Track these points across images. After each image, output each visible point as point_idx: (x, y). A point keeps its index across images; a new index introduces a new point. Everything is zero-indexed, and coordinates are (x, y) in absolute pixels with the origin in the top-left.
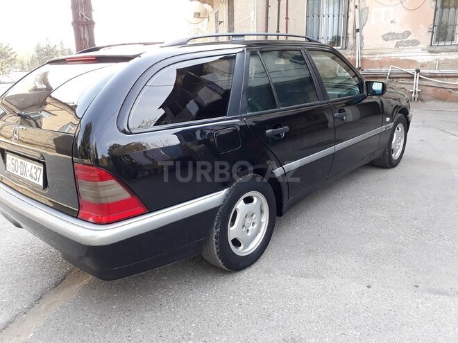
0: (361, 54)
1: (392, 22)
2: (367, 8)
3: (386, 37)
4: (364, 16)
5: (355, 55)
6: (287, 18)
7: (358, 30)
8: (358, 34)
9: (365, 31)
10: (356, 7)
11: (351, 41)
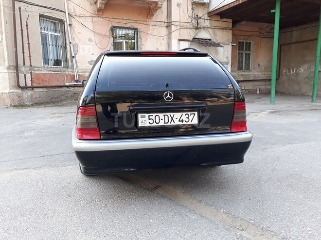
0: (78, 72)
1: (93, 54)
2: (77, 44)
3: (90, 62)
4: (76, 49)
5: (73, 72)
6: (29, 44)
7: (73, 57)
8: (74, 59)
9: (77, 57)
10: (70, 43)
11: (70, 63)
